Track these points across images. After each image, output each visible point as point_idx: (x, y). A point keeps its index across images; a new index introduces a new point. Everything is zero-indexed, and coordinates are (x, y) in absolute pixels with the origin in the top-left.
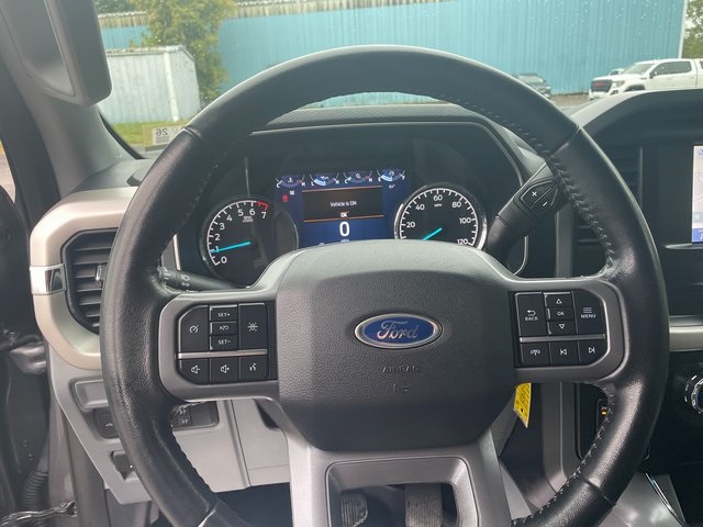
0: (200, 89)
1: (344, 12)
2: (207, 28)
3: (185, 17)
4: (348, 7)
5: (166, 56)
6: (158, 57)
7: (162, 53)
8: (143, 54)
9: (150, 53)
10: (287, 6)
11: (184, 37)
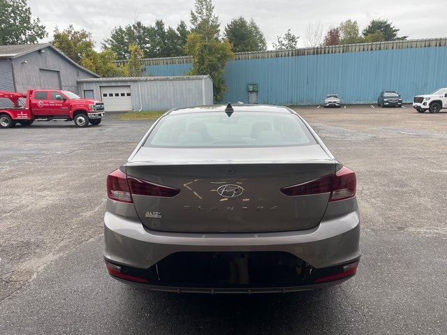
0: (214, 95)
1: (290, 57)
2: (220, 66)
3: (211, 61)
4: (292, 55)
5: (203, 80)
6: (200, 81)
7: (201, 79)
8: (193, 79)
9: (197, 79)
10: (260, 55)
11: (209, 70)
